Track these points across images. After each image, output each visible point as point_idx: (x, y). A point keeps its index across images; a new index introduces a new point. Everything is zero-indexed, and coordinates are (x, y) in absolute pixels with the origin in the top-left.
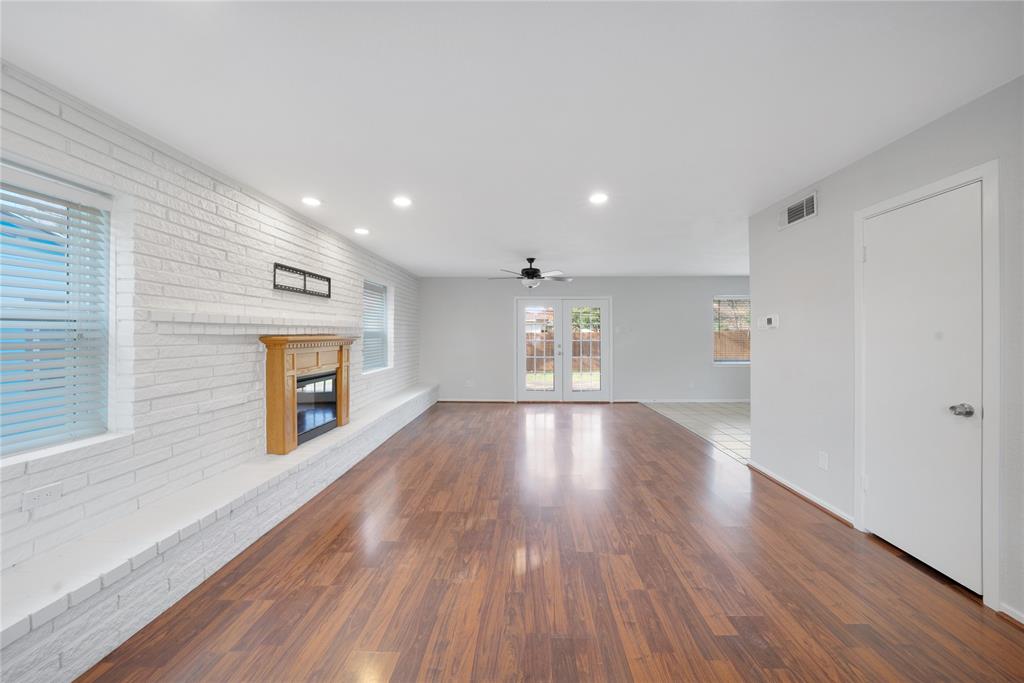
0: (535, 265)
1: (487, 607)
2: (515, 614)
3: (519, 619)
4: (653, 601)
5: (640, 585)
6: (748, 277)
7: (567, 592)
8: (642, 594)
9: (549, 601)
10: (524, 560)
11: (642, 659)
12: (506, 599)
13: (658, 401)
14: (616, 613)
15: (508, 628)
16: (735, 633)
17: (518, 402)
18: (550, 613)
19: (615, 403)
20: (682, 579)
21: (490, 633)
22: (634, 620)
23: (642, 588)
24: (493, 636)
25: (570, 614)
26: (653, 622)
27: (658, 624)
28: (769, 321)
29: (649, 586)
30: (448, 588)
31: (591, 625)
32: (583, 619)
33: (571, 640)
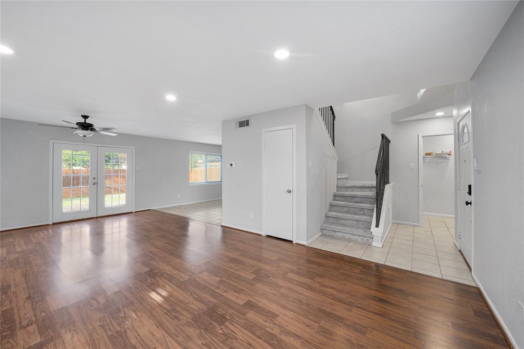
0: (88, 121)
1: (160, 324)
2: (178, 317)
3: (181, 317)
4: (227, 281)
5: (218, 279)
6: (221, 146)
7: (193, 296)
8: (221, 281)
9: (188, 303)
10: (159, 297)
11: (238, 298)
12: (168, 315)
13: (162, 207)
14: (218, 291)
15: (180, 323)
16: (255, 276)
17: (54, 224)
18: (193, 307)
19: (135, 212)
20: (230, 270)
21: (173, 330)
22: (226, 290)
23: (220, 279)
24: (176, 330)
25: (202, 301)
26: (231, 286)
27: (234, 286)
28: (231, 165)
29: (221, 277)
30: (125, 332)
31: (212, 300)
32: (208, 300)
33: (210, 308)
